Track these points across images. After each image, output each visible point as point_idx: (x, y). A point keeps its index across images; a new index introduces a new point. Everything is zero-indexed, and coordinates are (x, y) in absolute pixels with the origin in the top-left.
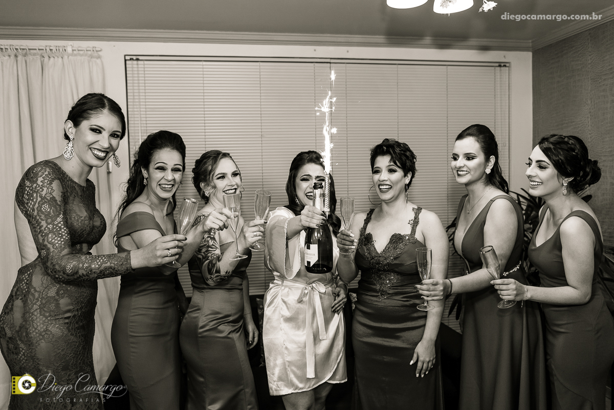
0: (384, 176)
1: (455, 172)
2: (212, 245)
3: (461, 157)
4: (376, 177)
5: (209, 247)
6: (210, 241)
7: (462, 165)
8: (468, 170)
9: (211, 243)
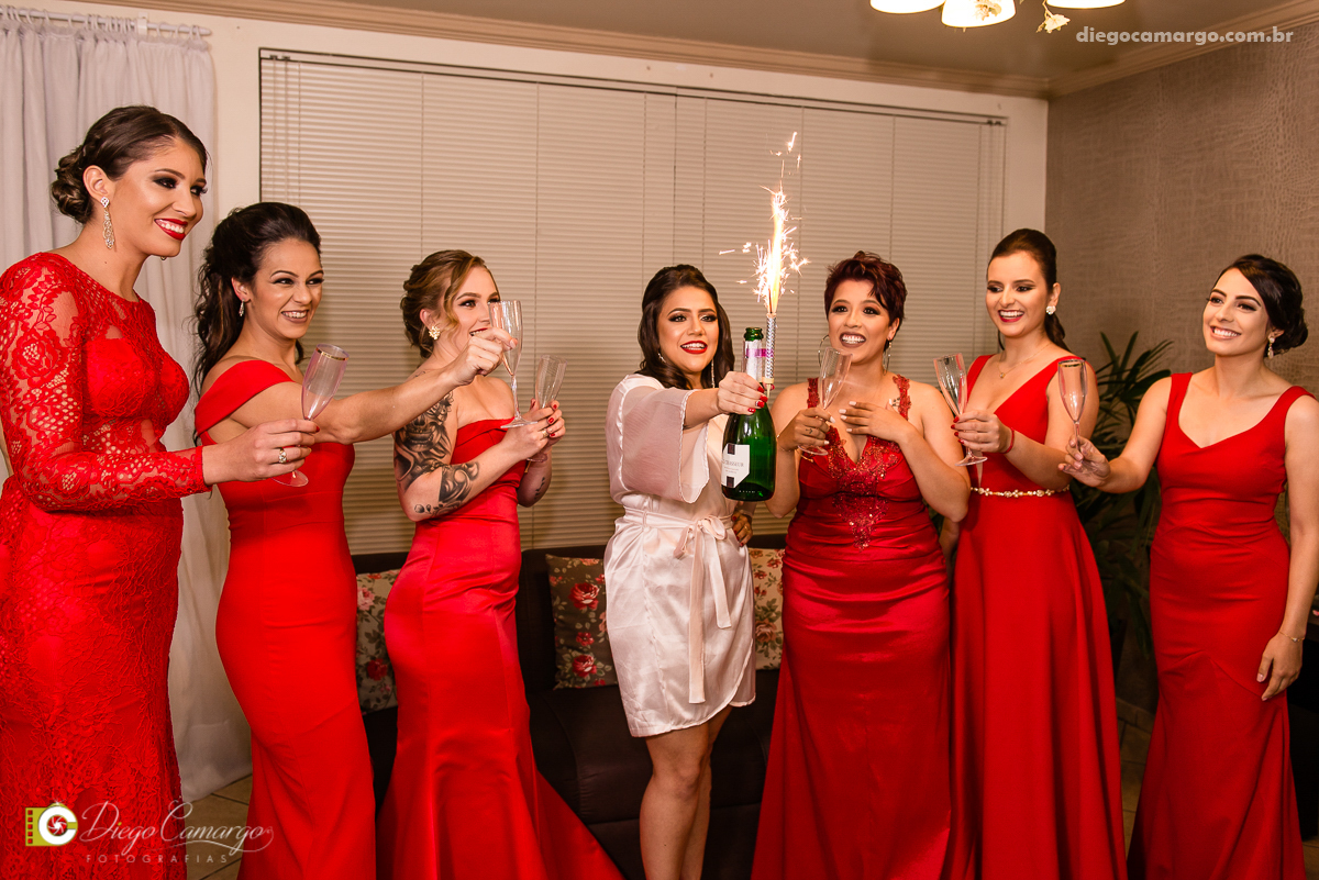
0: (856, 317)
1: (994, 313)
2: (439, 443)
3: (1007, 287)
4: (838, 320)
5: (430, 445)
6: (435, 434)
7: (1011, 301)
8: (1022, 309)
9: (436, 437)
